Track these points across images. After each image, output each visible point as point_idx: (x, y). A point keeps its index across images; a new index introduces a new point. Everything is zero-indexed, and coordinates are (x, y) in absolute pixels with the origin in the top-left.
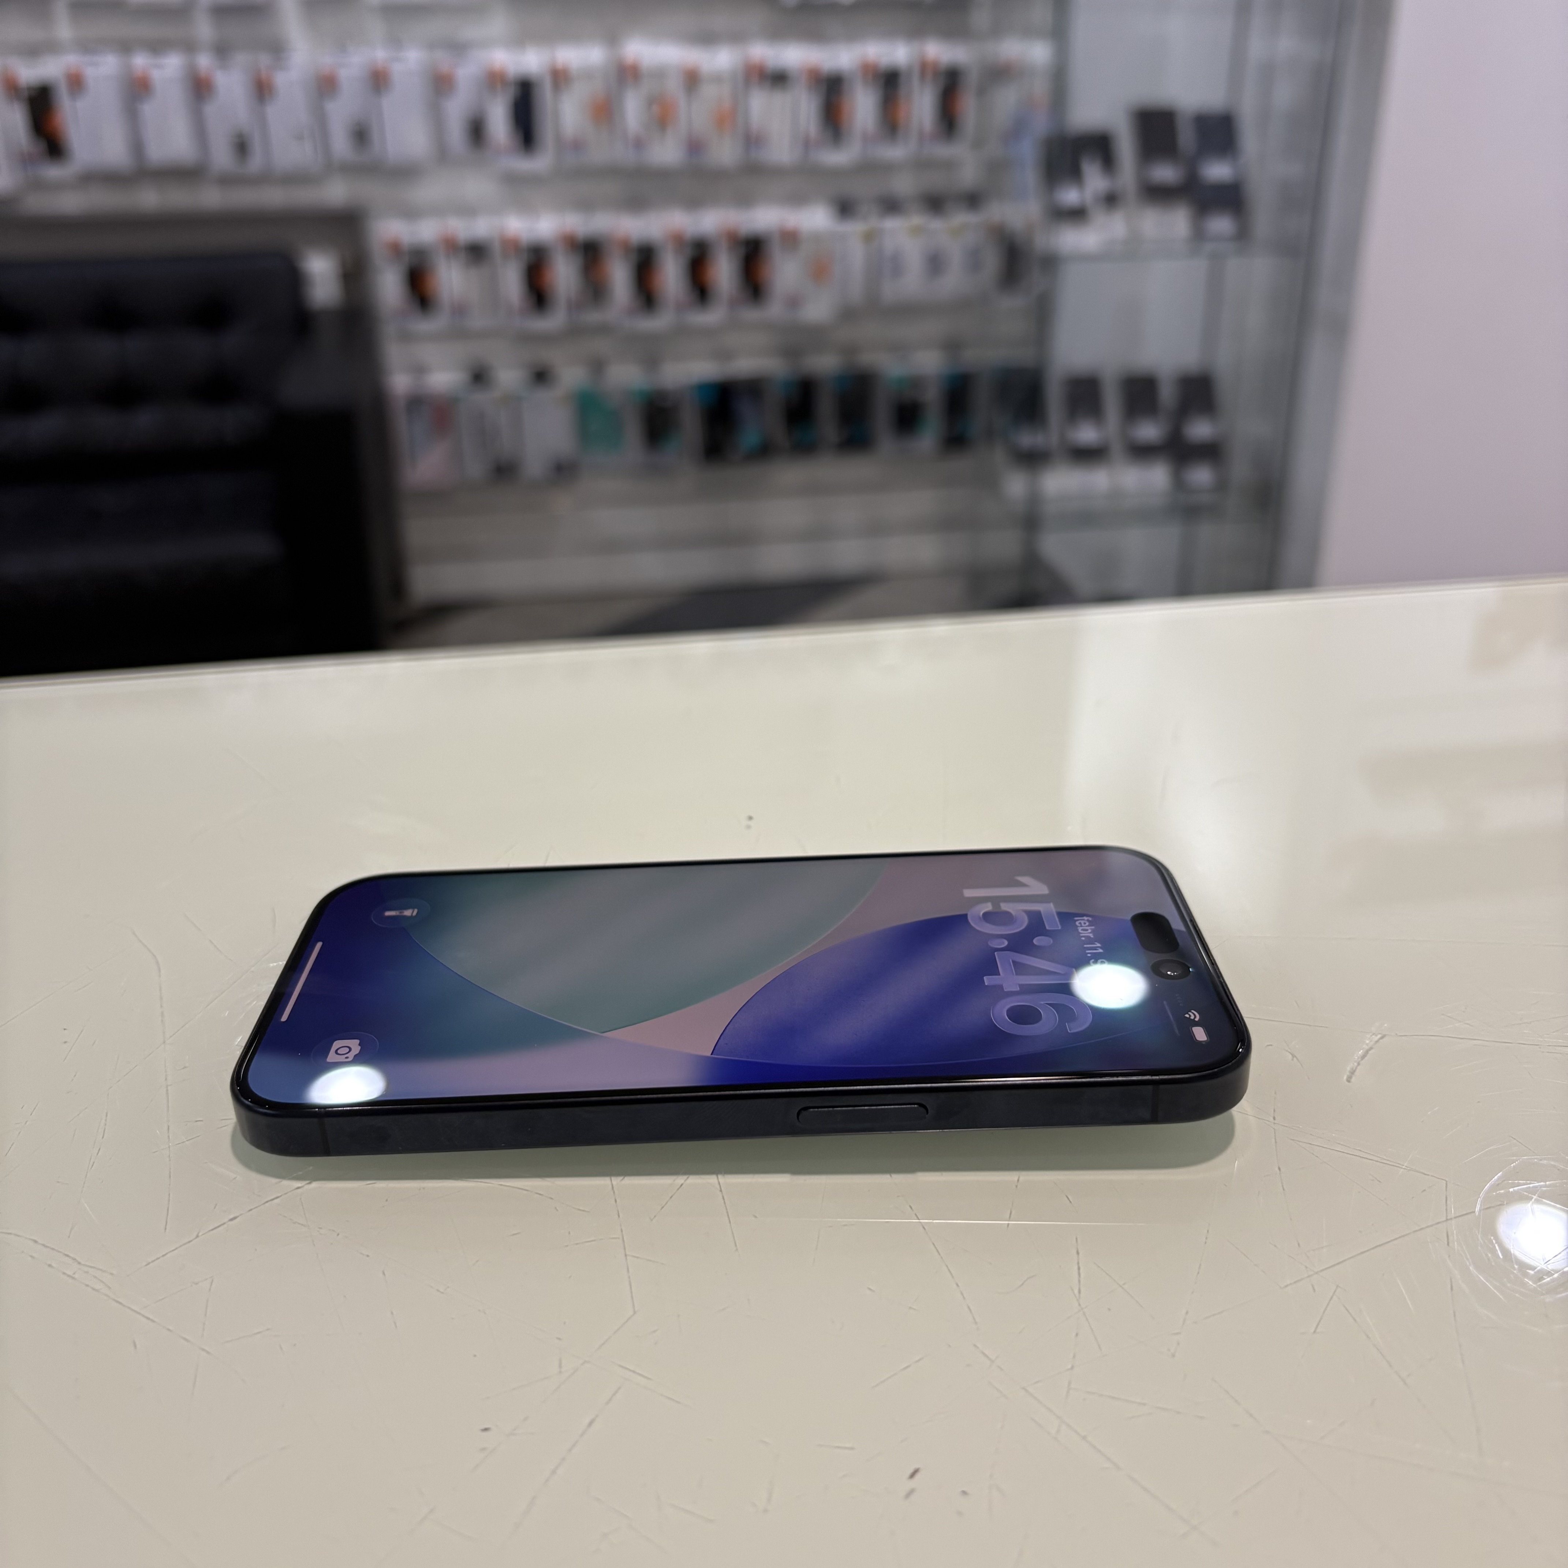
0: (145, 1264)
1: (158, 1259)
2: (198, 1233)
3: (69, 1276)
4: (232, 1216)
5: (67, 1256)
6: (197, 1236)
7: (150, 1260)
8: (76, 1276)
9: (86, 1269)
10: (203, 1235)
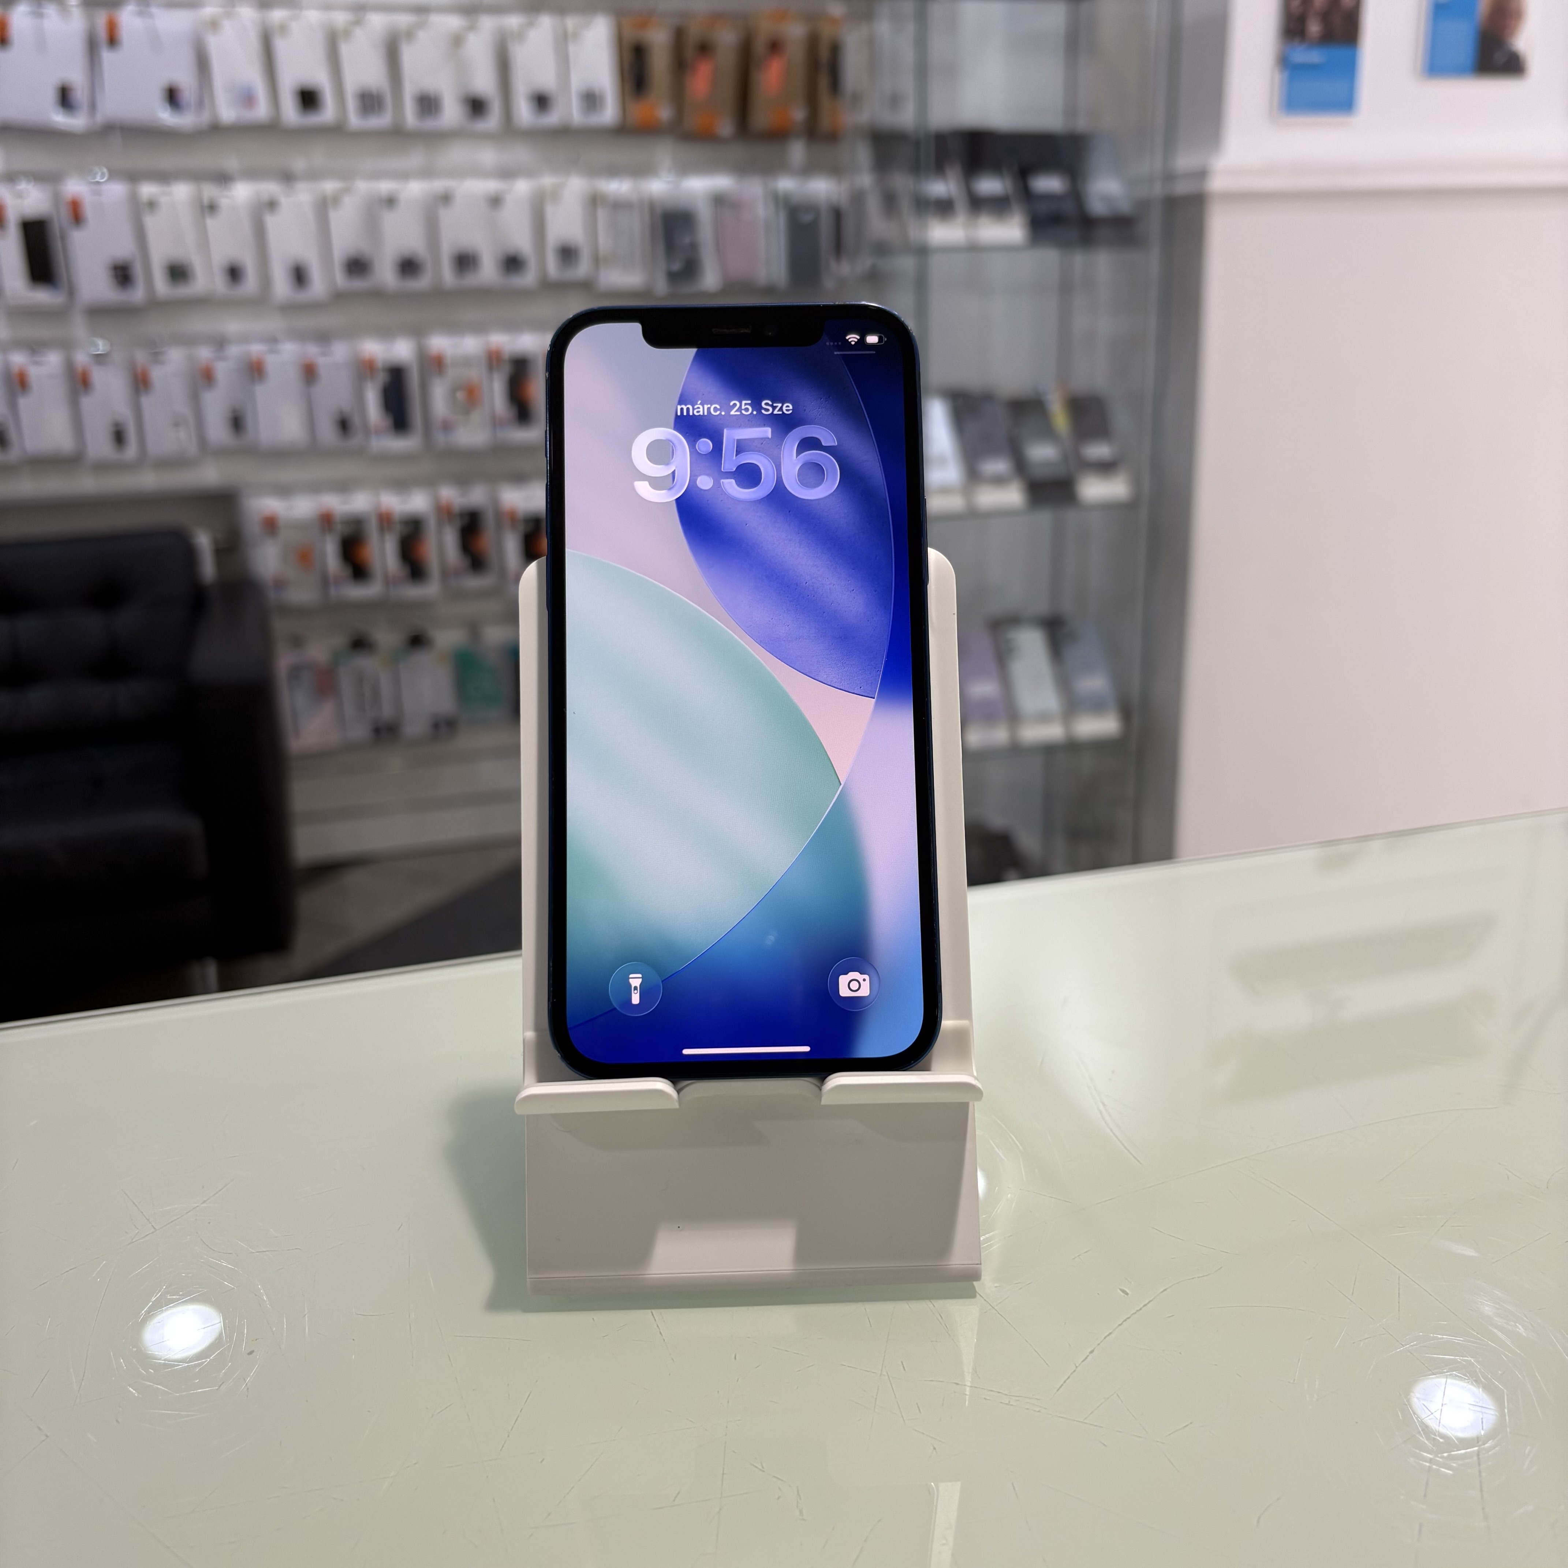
0: (1056, 1390)
1: (1062, 1385)
2: (1075, 1365)
3: (1007, 1404)
4: (1090, 1350)
5: (992, 1391)
6: (1077, 1367)
7: (1058, 1387)
8: (1011, 1403)
9: (1017, 1398)
10: (1080, 1365)
